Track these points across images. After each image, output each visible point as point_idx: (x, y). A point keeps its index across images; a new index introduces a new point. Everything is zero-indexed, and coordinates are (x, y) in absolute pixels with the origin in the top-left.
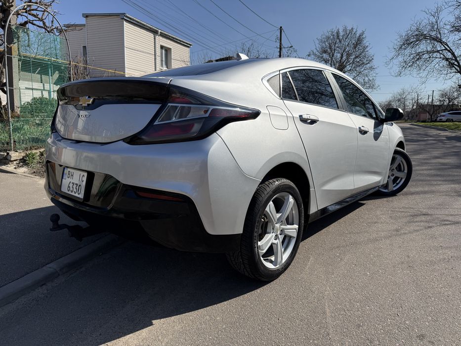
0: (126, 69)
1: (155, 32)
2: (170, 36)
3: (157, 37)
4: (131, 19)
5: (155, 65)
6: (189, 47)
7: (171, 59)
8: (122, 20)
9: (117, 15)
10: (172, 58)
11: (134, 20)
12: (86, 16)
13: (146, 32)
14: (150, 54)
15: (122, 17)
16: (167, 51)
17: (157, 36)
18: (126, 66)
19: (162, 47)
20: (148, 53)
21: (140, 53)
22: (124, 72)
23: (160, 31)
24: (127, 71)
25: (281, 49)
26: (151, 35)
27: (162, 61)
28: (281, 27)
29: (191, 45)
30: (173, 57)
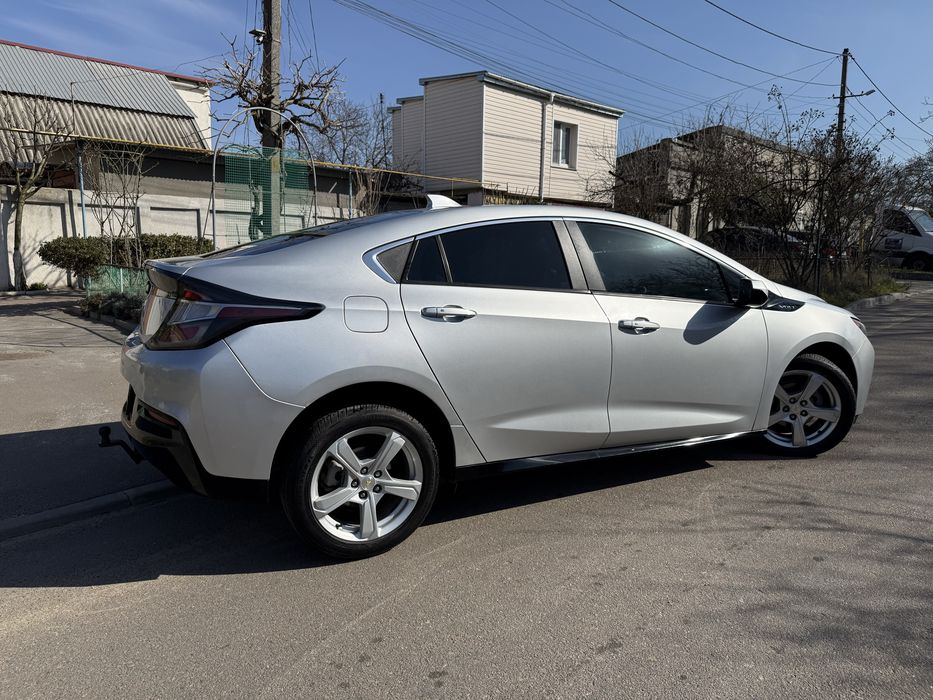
0: (483, 173)
1: (544, 98)
2: (575, 102)
3: (549, 107)
4: (496, 79)
5: (542, 161)
6: (616, 118)
7: (576, 145)
8: (481, 84)
9: (473, 75)
10: (578, 143)
11: (502, 81)
12: (425, 83)
13: (525, 99)
14: (533, 140)
15: (481, 78)
16: (570, 130)
17: (549, 105)
18: (483, 169)
19: (558, 125)
20: (528, 140)
21: (512, 141)
22: (480, 181)
23: (553, 95)
24: (485, 177)
25: (843, 98)
26: (537, 105)
27: (556, 151)
28: (846, 51)
29: (620, 113)
30: (580, 141)
